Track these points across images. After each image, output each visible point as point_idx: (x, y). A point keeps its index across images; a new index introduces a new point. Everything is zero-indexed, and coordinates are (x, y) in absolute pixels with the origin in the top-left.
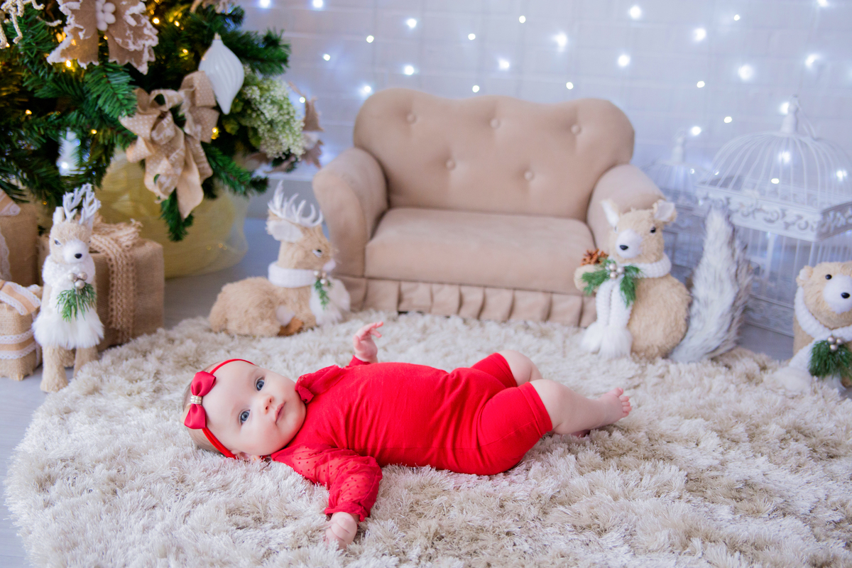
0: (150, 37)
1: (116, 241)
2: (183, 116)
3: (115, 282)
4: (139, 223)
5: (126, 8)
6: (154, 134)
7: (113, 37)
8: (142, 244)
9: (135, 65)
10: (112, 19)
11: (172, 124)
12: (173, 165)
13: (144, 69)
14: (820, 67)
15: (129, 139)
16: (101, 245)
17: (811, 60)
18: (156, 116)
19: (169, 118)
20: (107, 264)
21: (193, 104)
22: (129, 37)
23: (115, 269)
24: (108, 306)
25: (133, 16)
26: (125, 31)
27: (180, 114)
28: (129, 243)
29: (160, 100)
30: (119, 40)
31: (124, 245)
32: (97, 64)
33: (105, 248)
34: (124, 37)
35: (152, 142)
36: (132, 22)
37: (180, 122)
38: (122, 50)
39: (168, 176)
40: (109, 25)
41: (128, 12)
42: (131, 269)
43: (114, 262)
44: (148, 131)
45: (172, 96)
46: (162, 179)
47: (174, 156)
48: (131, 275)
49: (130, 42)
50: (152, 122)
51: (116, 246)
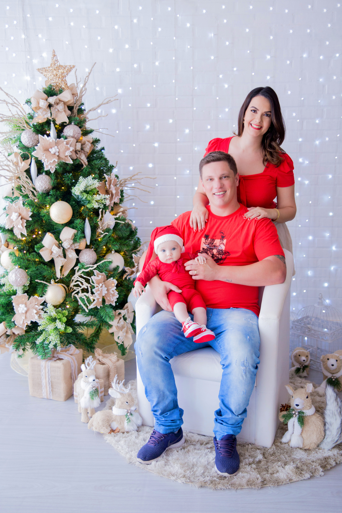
0: (117, 295)
1: (110, 360)
2: (126, 318)
3: (111, 374)
4: (116, 353)
5: (111, 289)
6: (118, 324)
7: (107, 298)
8: (118, 360)
9: (111, 303)
10: (106, 292)
11: (123, 321)
12: (123, 333)
13: (114, 304)
14: (336, 270)
15: (110, 326)
16: (106, 362)
17: (332, 268)
18: (119, 319)
19: (122, 319)
20: (109, 369)
21: (128, 312)
22: (111, 297)
23: (111, 370)
24: (109, 381)
25: (113, 291)
26: (110, 295)
27: (125, 317)
28: (115, 361)
29: (120, 314)
30: (108, 298)
31: (113, 361)
32: (102, 306)
33: (108, 363)
34: (110, 297)
35: (117, 327)
36: (112, 293)
37: (125, 319)
38: (109, 301)
39: (122, 336)
40: (105, 294)
41: (111, 290)
42: (115, 369)
43: (111, 368)
44: (117, 324)
45: (123, 312)
46: (120, 338)
47: (124, 330)
48: (115, 371)
49: (111, 298)
50: (118, 321)
51: (111, 362)
